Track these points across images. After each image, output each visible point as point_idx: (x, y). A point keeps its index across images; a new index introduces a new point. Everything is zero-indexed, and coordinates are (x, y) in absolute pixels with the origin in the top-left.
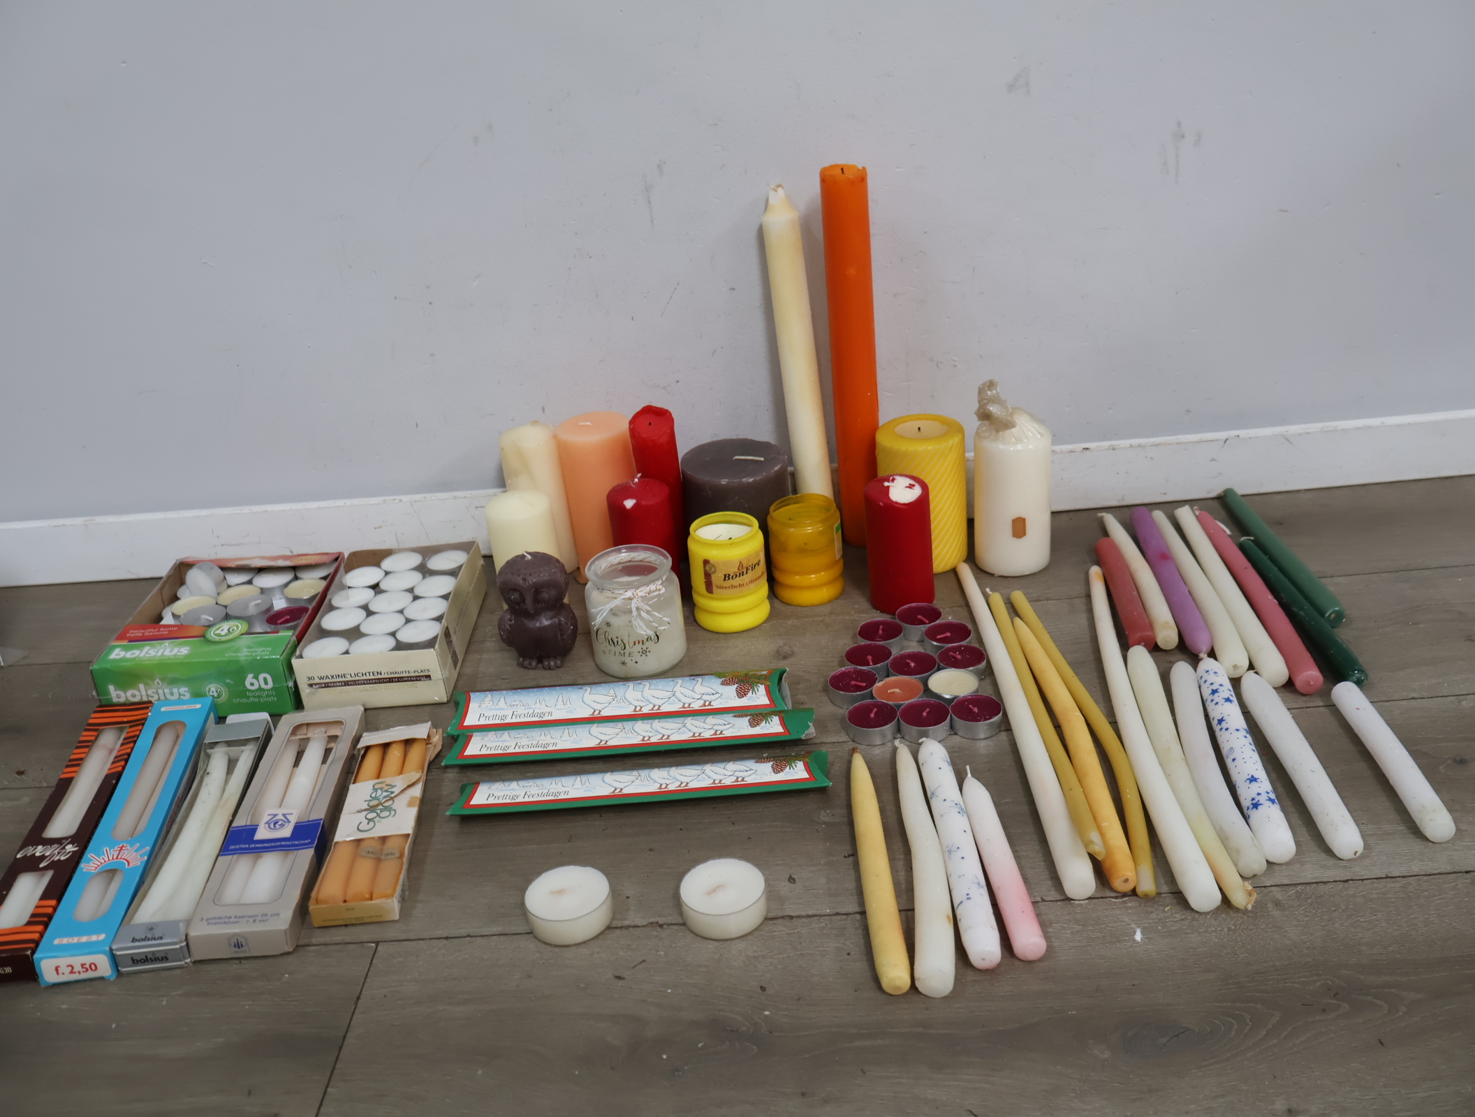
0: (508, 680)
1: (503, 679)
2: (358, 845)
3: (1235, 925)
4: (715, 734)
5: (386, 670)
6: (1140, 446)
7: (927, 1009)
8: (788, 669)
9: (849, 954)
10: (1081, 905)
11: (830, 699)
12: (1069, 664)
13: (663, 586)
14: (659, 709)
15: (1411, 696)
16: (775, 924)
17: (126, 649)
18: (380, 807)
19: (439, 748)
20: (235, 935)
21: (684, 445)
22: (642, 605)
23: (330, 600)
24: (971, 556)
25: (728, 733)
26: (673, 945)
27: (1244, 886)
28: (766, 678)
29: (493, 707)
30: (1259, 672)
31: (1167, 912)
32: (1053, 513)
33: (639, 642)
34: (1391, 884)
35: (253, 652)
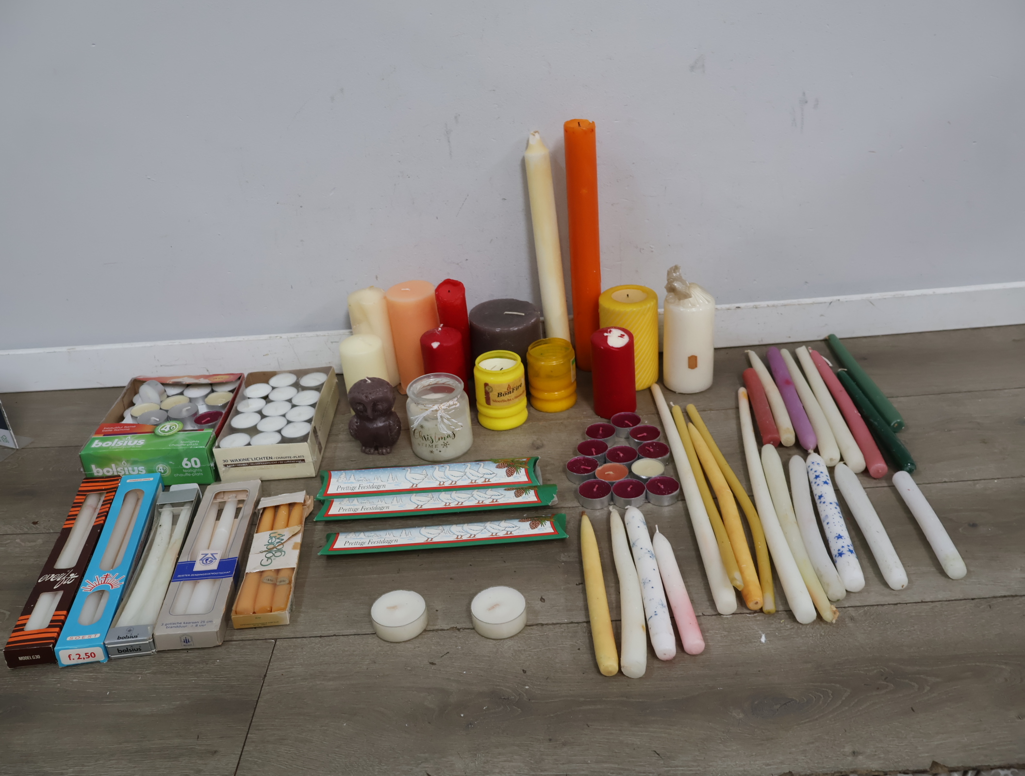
0: (355, 462)
1: (352, 461)
2: (261, 575)
3: (824, 632)
4: (493, 502)
5: (275, 456)
6: (773, 306)
7: (628, 685)
8: (540, 457)
9: (579, 649)
10: (727, 618)
11: (567, 477)
12: (724, 455)
13: (458, 402)
14: (455, 484)
15: (944, 480)
16: (532, 629)
17: (103, 440)
18: (275, 549)
19: (311, 509)
20: (185, 634)
21: (471, 303)
22: (444, 414)
23: (236, 407)
24: (661, 379)
25: (501, 501)
26: (467, 642)
27: (831, 608)
28: (526, 463)
29: (346, 482)
30: (847, 463)
31: (782, 624)
32: (715, 349)
33: (442, 438)
34: (925, 607)
35: (187, 444)
